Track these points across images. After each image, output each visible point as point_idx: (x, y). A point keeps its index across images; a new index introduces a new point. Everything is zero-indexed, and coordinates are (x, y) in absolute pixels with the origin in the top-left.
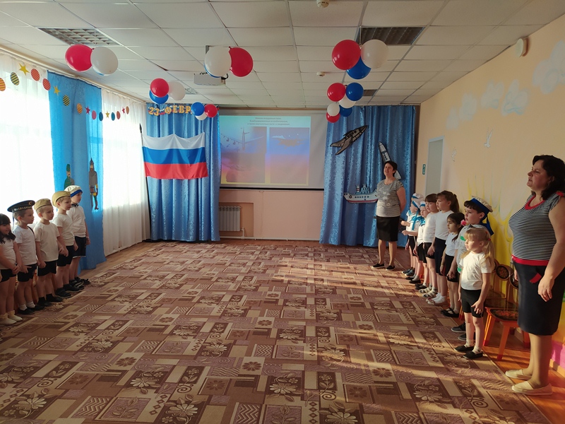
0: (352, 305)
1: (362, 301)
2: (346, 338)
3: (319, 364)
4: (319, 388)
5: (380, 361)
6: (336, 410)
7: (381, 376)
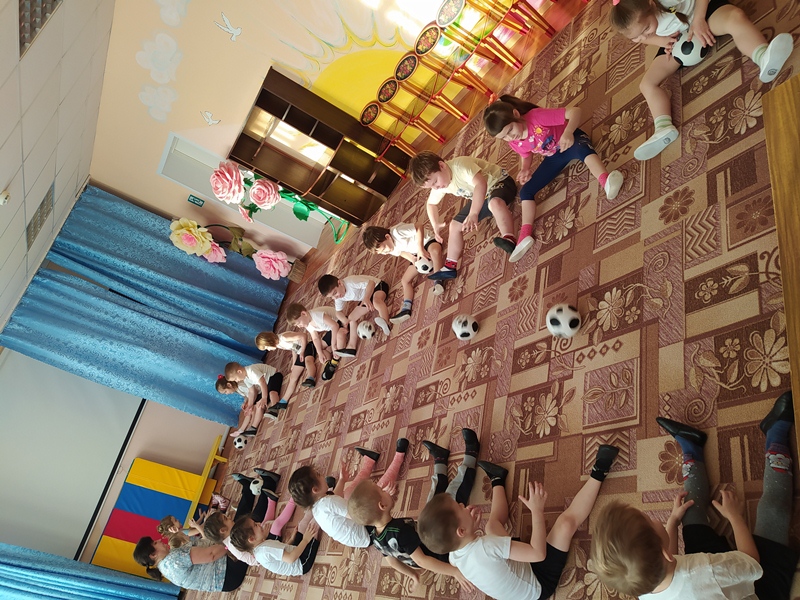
0: (373, 373)
1: (367, 362)
2: (445, 357)
3: (496, 377)
4: (547, 359)
5: (495, 300)
6: (594, 321)
7: (524, 288)
